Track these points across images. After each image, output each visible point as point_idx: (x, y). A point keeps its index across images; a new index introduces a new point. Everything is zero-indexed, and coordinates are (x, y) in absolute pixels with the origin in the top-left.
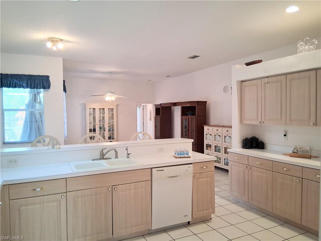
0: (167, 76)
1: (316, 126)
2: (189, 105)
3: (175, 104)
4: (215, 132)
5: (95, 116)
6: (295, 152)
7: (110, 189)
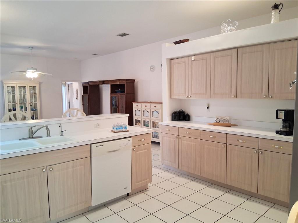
0: (94, 54)
1: (236, 98)
2: (118, 83)
3: (104, 82)
4: (143, 108)
5: (15, 95)
6: (217, 122)
7: (44, 170)
